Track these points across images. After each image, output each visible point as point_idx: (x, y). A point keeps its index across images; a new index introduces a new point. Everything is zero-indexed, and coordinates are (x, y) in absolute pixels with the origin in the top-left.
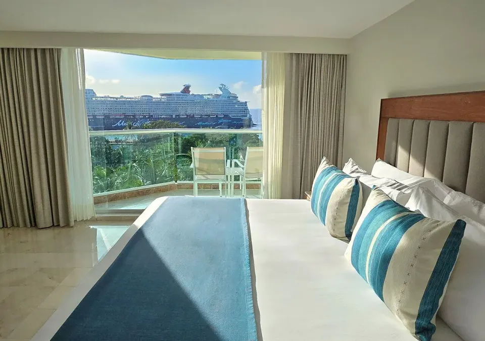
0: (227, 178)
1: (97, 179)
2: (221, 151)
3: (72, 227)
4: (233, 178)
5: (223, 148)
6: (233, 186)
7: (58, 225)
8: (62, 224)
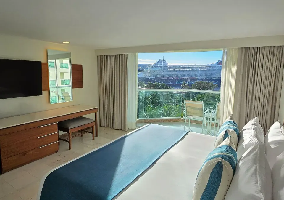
0: (210, 119)
1: (163, 111)
2: (201, 103)
3: (126, 131)
4: (211, 119)
5: (201, 102)
6: (211, 124)
7: (122, 130)
8: (123, 129)
